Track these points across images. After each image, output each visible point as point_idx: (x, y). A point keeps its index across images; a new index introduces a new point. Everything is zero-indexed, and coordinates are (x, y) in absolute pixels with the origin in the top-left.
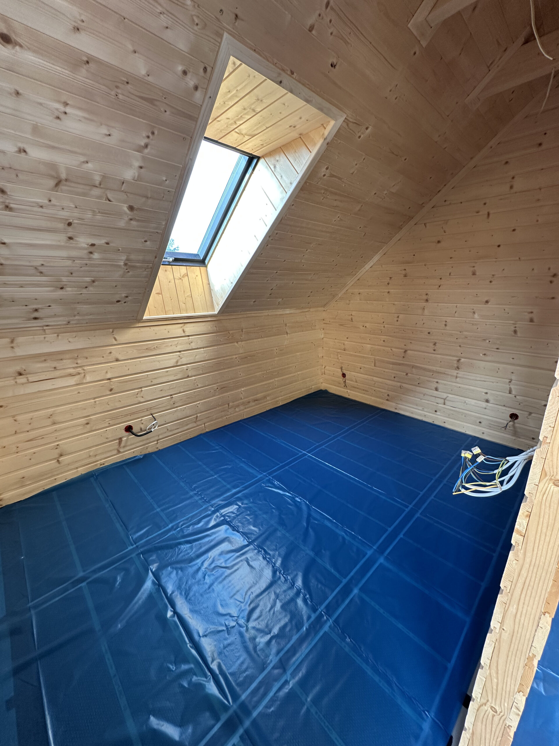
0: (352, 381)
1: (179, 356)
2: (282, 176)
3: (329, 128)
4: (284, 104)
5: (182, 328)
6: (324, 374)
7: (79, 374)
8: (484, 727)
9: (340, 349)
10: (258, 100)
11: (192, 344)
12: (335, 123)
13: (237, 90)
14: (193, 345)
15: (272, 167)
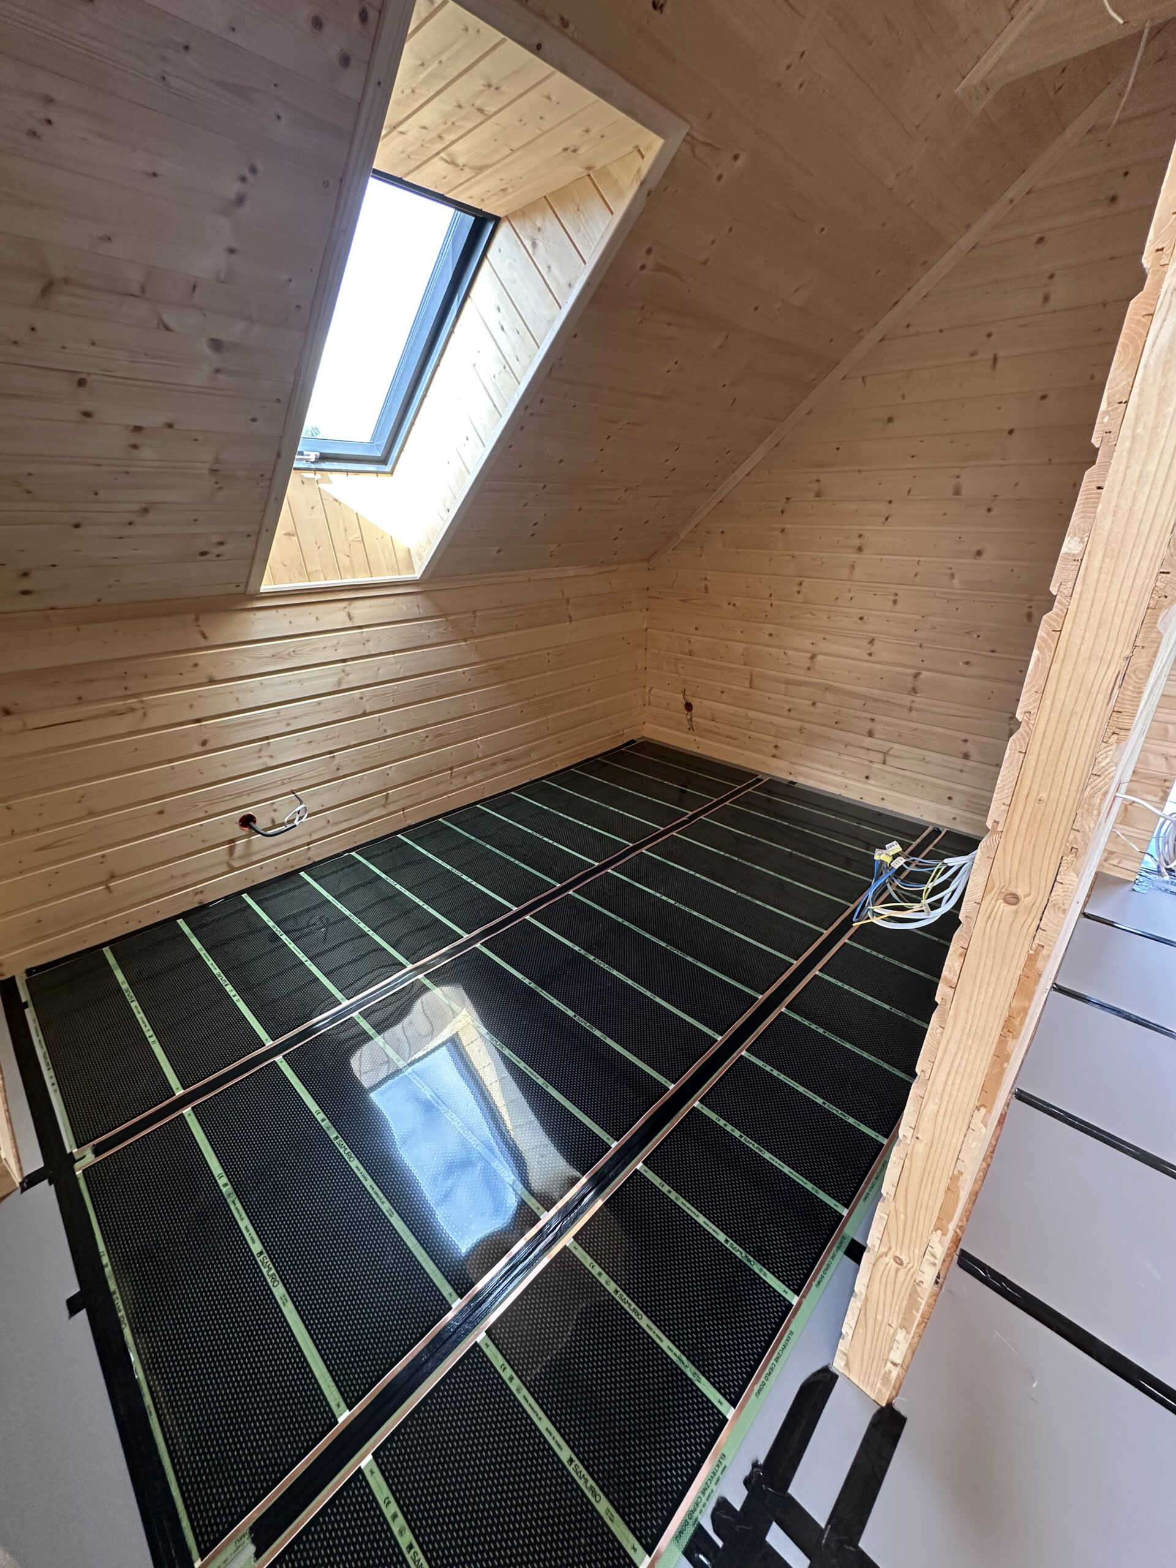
0: (705, 718)
1: (344, 671)
2: (549, 267)
3: (651, 156)
4: (549, 98)
5: (347, 610)
6: (650, 704)
7: (132, 710)
8: (882, 1288)
9: (682, 653)
10: (489, 86)
11: (370, 644)
12: (664, 146)
13: (440, 62)
14: (371, 648)
15: (528, 244)
